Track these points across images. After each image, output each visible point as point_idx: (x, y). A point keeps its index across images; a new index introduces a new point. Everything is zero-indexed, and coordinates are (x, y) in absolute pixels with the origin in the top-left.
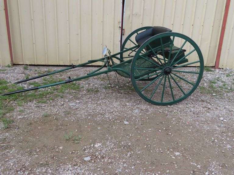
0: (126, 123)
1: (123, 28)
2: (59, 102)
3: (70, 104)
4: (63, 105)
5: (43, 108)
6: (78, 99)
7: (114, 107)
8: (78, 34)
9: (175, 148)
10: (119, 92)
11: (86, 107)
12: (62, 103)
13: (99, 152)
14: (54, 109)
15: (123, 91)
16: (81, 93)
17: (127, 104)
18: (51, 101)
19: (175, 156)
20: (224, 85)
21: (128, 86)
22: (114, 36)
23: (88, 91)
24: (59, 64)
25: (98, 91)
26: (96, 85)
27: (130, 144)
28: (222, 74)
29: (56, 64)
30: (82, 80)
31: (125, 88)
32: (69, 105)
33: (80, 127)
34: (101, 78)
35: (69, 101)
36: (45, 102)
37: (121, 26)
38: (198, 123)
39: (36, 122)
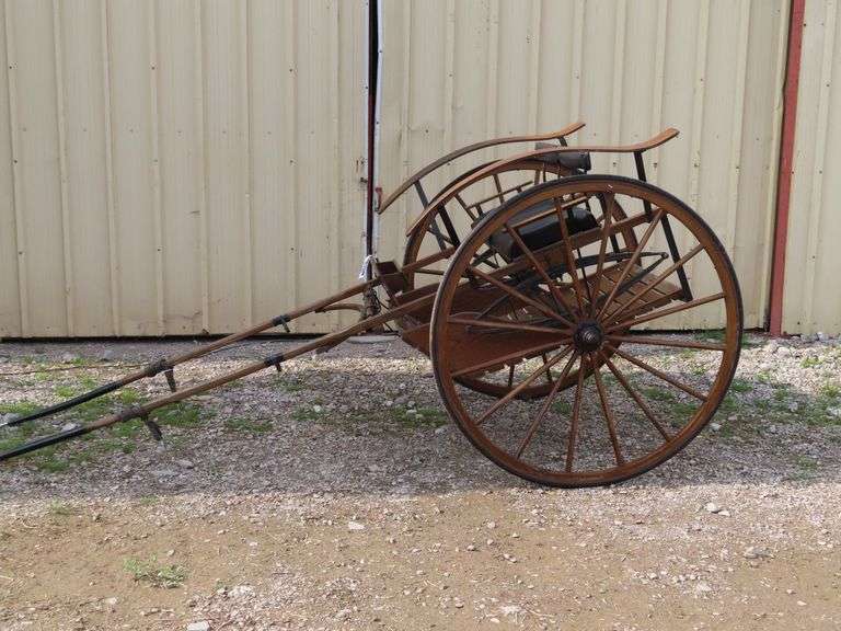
0: (354, 526)
1: (376, 184)
2: (113, 466)
3: (157, 473)
4: (129, 475)
5: (53, 485)
6: (189, 455)
7: (322, 478)
8: (197, 212)
9: (509, 596)
10: (349, 431)
11: (213, 482)
12: (126, 469)
13: (243, 609)
14: (96, 490)
15: (366, 425)
16: (201, 436)
17: (374, 468)
18: (84, 463)
19: (500, 617)
20: (779, 398)
21: (391, 409)
22: (340, 217)
23: (230, 427)
24: (120, 331)
25: (271, 426)
26: (263, 408)
27: (353, 587)
28: (787, 356)
29: (109, 334)
30: (211, 391)
31: (379, 415)
32: (152, 476)
33: (184, 543)
34: (287, 383)
35: (152, 462)
36: (60, 469)
37: (366, 177)
38: (620, 523)
39: (26, 532)
